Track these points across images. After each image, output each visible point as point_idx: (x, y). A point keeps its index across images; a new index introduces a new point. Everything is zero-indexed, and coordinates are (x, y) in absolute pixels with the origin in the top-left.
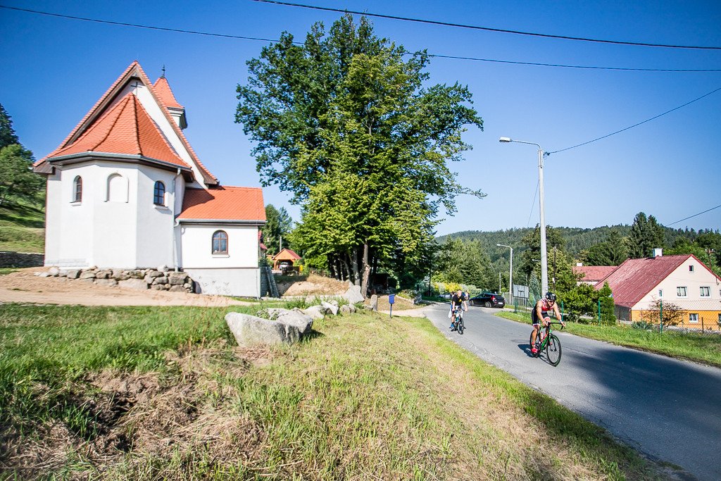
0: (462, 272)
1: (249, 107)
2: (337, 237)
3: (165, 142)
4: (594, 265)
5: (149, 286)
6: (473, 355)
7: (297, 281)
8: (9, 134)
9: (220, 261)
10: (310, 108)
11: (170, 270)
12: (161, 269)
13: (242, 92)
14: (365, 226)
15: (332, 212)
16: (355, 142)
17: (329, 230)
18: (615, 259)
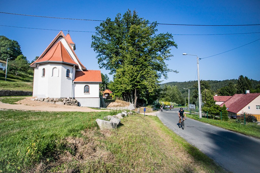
0: (170, 97)
1: (96, 42)
2: (126, 87)
3: (70, 56)
4: (223, 95)
5: (65, 104)
6: (173, 131)
7: (112, 102)
8: (19, 51)
9: (87, 95)
10: (116, 42)
11: (71, 98)
12: (68, 98)
13: (94, 37)
14: (135, 83)
15: (124, 78)
16: (132, 54)
17: (123, 85)
18: (231, 94)
